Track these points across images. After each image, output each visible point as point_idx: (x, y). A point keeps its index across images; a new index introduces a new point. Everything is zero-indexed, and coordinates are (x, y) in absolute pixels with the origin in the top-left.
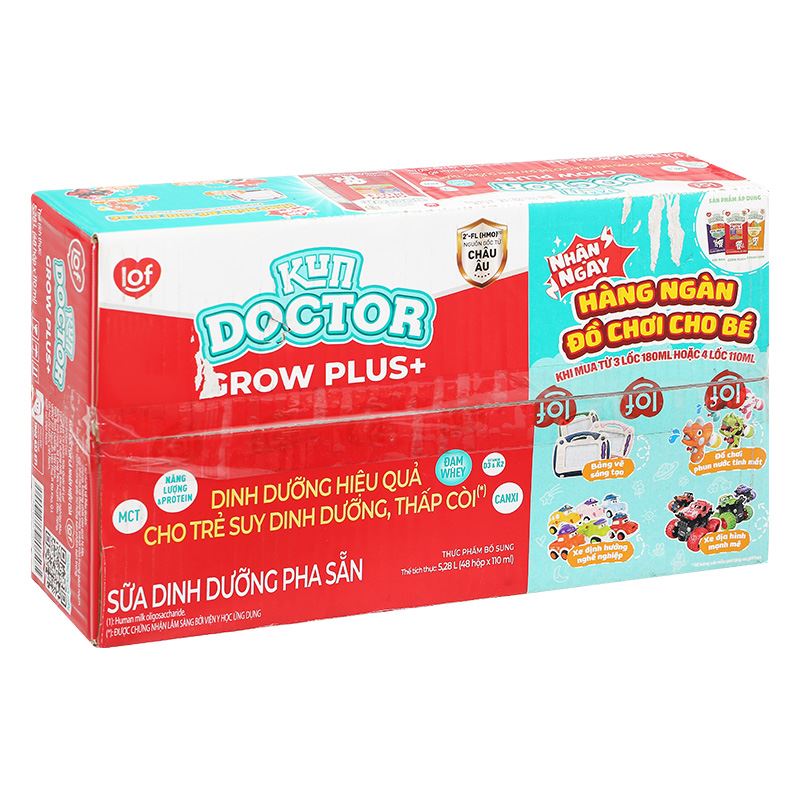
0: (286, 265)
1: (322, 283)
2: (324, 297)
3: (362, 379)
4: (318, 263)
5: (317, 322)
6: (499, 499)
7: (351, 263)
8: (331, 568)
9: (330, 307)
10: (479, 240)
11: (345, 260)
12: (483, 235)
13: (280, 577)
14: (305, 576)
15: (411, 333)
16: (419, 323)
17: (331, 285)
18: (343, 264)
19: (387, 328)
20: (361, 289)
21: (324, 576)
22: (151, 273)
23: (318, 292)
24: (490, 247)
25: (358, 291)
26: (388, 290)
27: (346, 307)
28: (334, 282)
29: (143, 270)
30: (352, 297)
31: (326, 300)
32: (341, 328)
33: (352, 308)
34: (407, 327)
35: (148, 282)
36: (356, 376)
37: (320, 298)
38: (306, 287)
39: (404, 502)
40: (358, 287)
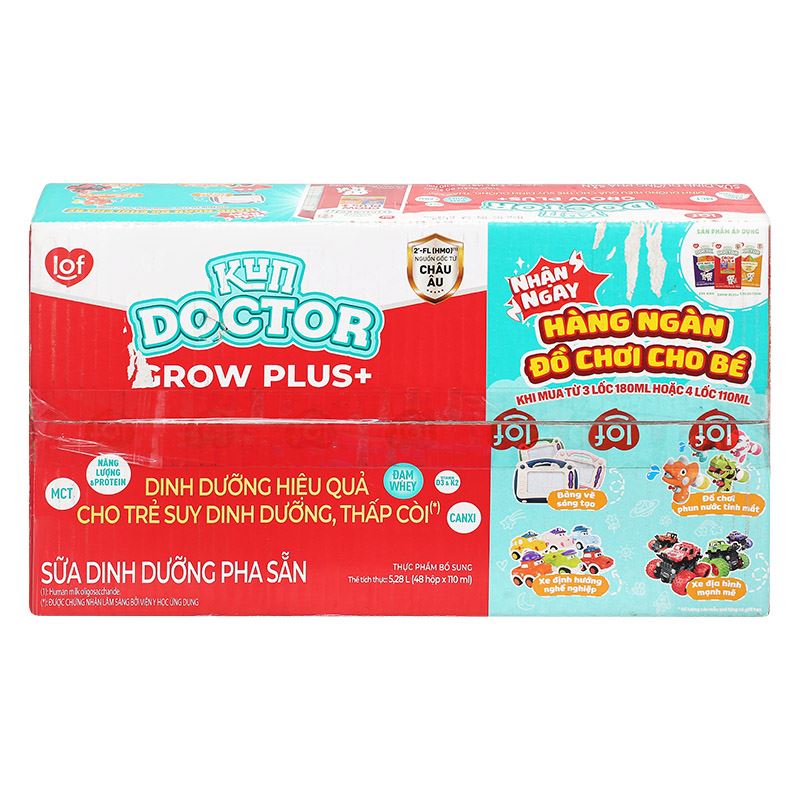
0: (223, 266)
1: (261, 286)
2: (263, 300)
3: (302, 384)
4: (256, 266)
5: (255, 324)
6: (454, 518)
7: (292, 269)
8: (273, 567)
9: (269, 311)
10: (432, 255)
11: (286, 265)
12: (436, 251)
13: (218, 569)
14: (245, 572)
15: (356, 343)
16: (365, 334)
17: (271, 288)
18: (283, 269)
19: (330, 336)
20: (303, 295)
21: (265, 574)
22: (83, 263)
23: (257, 295)
24: (444, 263)
25: (298, 296)
26: (332, 298)
27: (286, 312)
28: (274, 286)
29: (75, 261)
30: (293, 302)
31: (266, 303)
32: (281, 332)
33: (293, 313)
34: (352, 336)
35: (80, 272)
36: (296, 380)
37: (259, 300)
38: (244, 289)
39: (350, 510)
40: (299, 292)
